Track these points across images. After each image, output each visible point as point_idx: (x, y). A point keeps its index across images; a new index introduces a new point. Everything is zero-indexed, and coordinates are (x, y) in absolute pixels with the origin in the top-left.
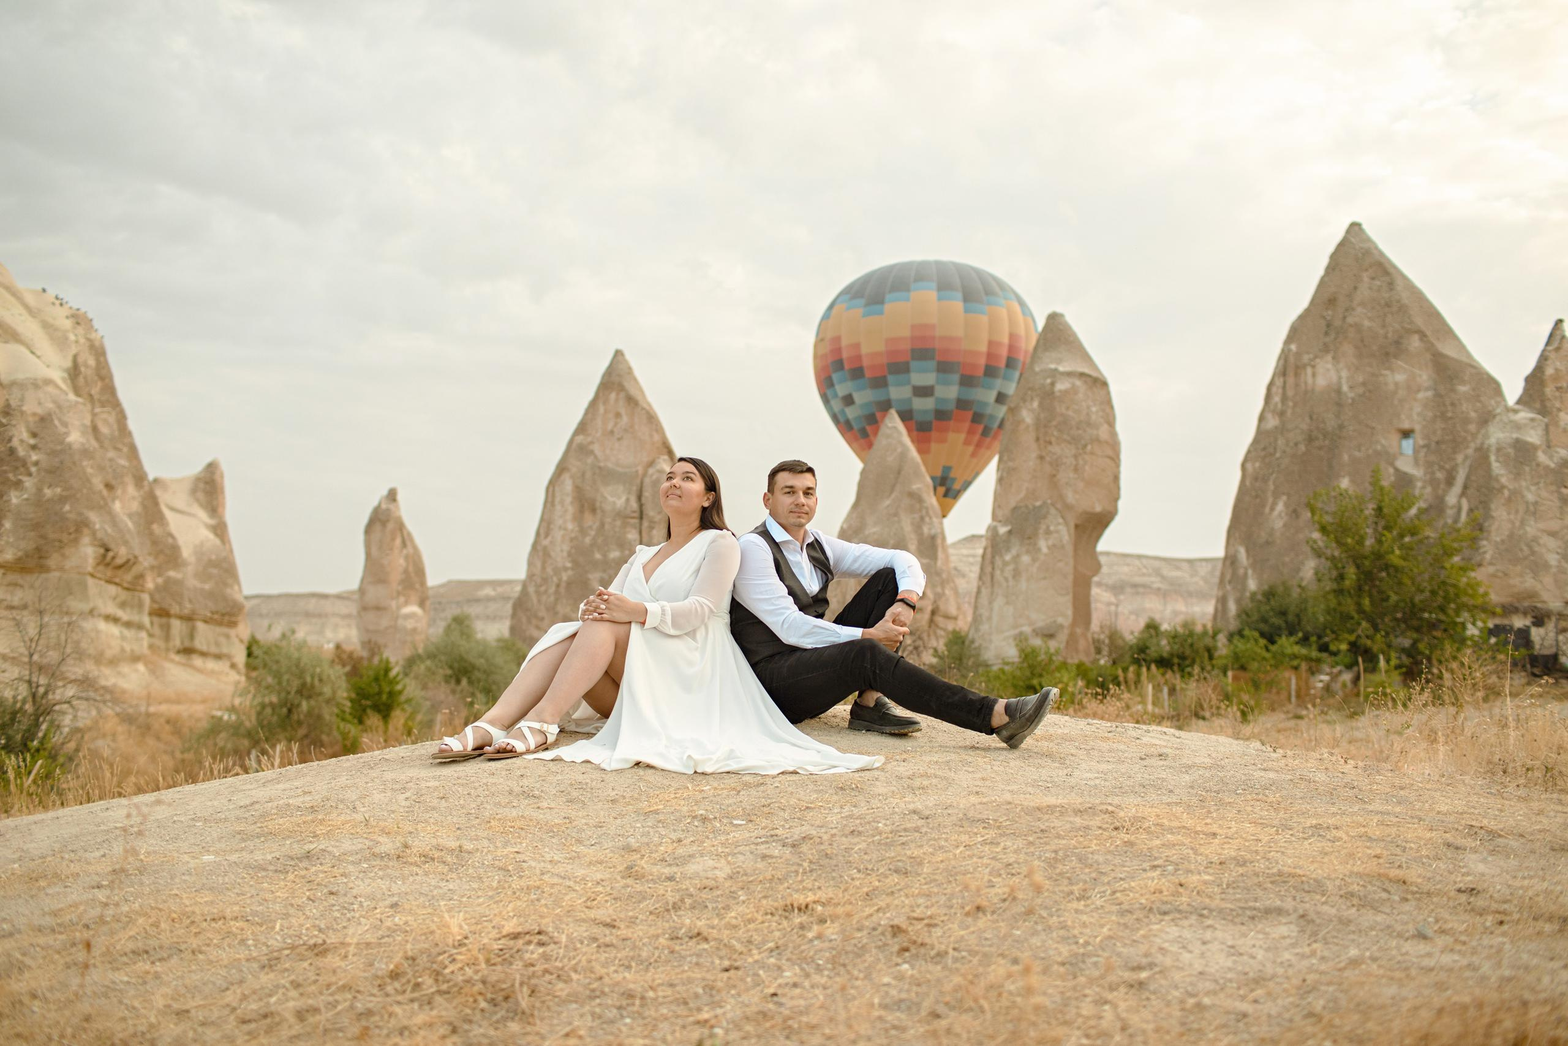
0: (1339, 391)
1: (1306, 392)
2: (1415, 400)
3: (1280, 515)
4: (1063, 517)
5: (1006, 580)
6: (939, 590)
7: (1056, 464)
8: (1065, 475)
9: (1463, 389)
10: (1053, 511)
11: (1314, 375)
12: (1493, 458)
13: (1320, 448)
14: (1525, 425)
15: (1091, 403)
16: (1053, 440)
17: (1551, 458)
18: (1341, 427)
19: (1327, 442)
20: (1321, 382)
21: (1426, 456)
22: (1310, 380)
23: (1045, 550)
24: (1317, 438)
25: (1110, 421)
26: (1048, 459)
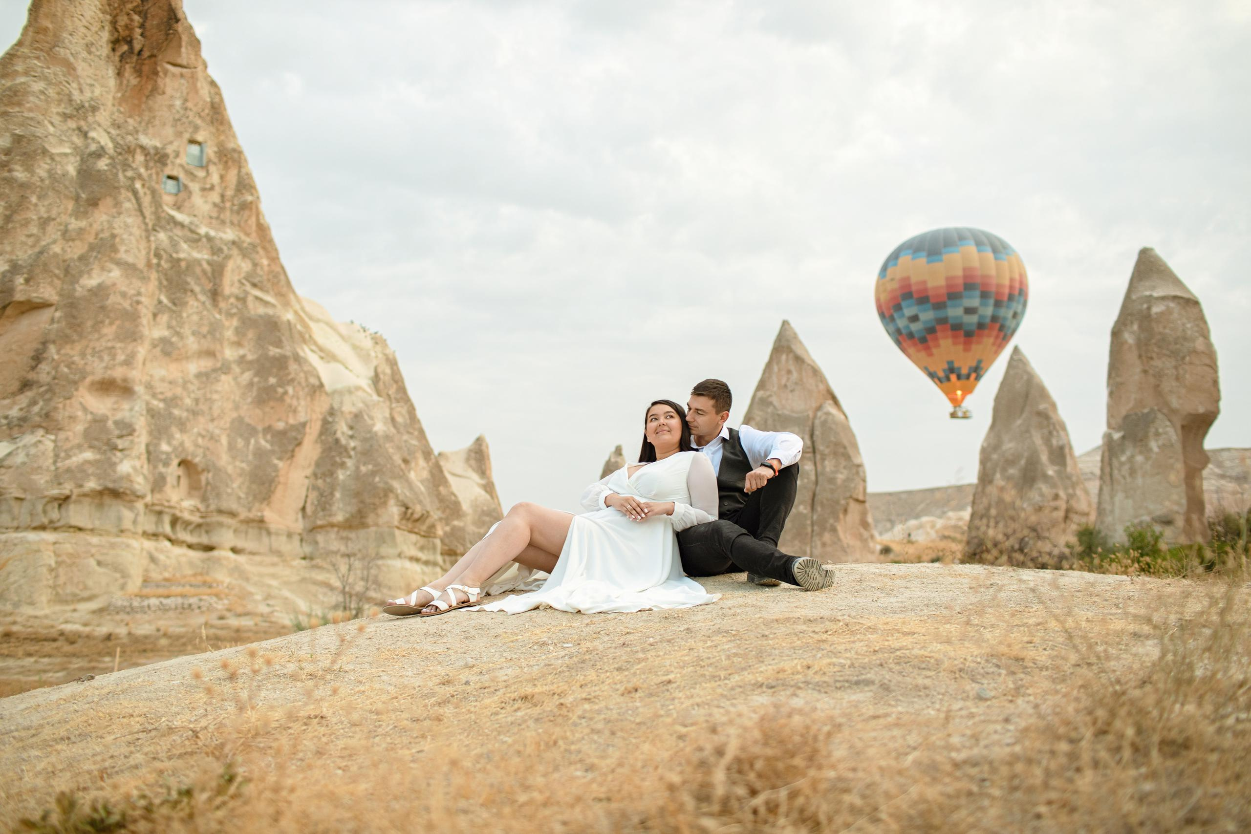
4: (1170, 420)
5: (1124, 477)
6: (1070, 491)
7: (1159, 375)
8: (1168, 385)
10: (1160, 416)
15: (1185, 321)
16: (1154, 355)
23: (1156, 449)
25: (1205, 334)
26: (1151, 372)
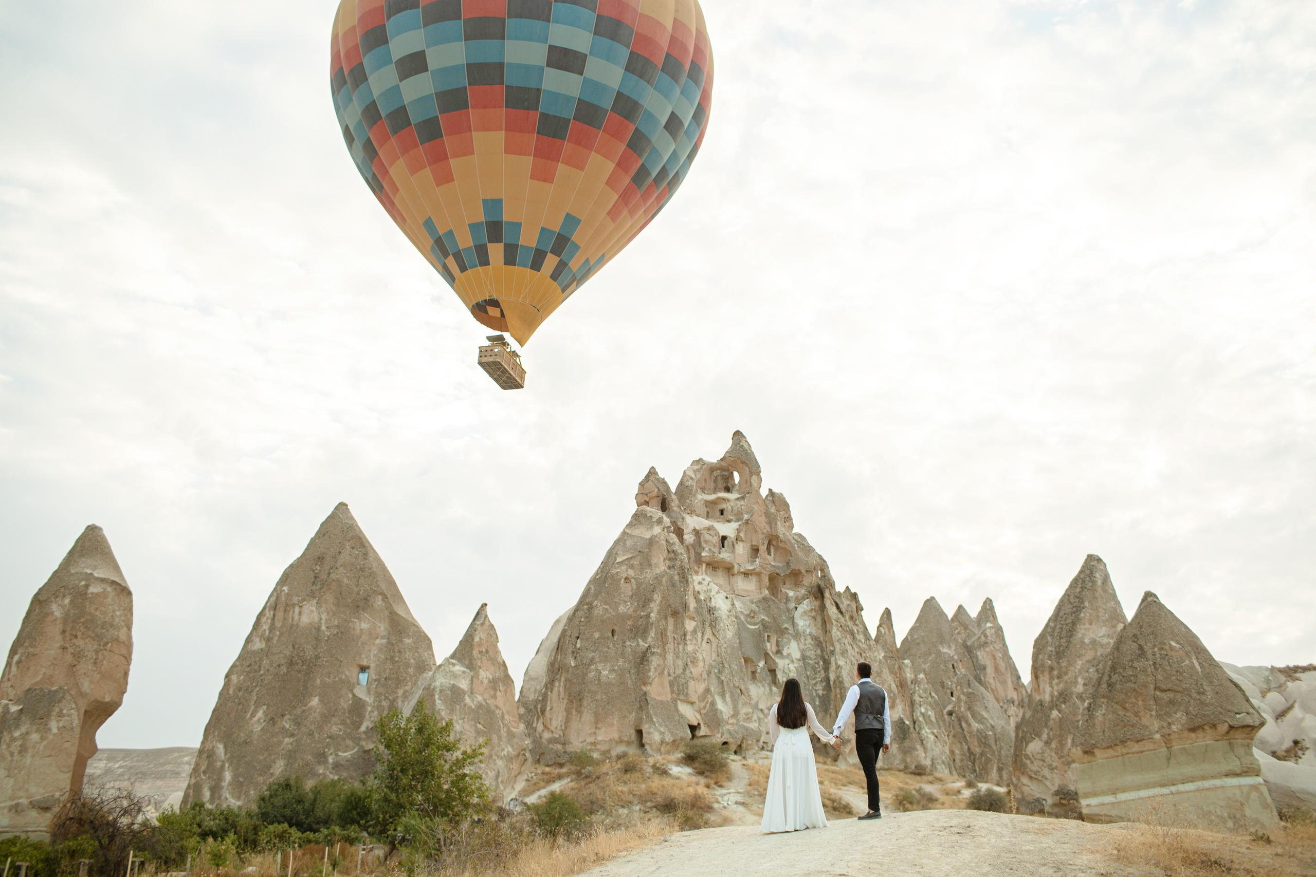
0: (318, 629)
1: (292, 626)
2: (373, 644)
3: (259, 720)
4: (75, 703)
5: (12, 754)
7: (78, 655)
8: (85, 666)
9: (408, 641)
10: (68, 697)
11: (300, 613)
12: (437, 697)
13: (299, 671)
14: (460, 676)
15: (117, 608)
16: (79, 634)
17: (473, 701)
18: (317, 657)
19: (305, 667)
20: (305, 620)
21: (376, 688)
22: (296, 618)
23: (55, 731)
24: (297, 664)
25: (129, 627)
26: (71, 650)
